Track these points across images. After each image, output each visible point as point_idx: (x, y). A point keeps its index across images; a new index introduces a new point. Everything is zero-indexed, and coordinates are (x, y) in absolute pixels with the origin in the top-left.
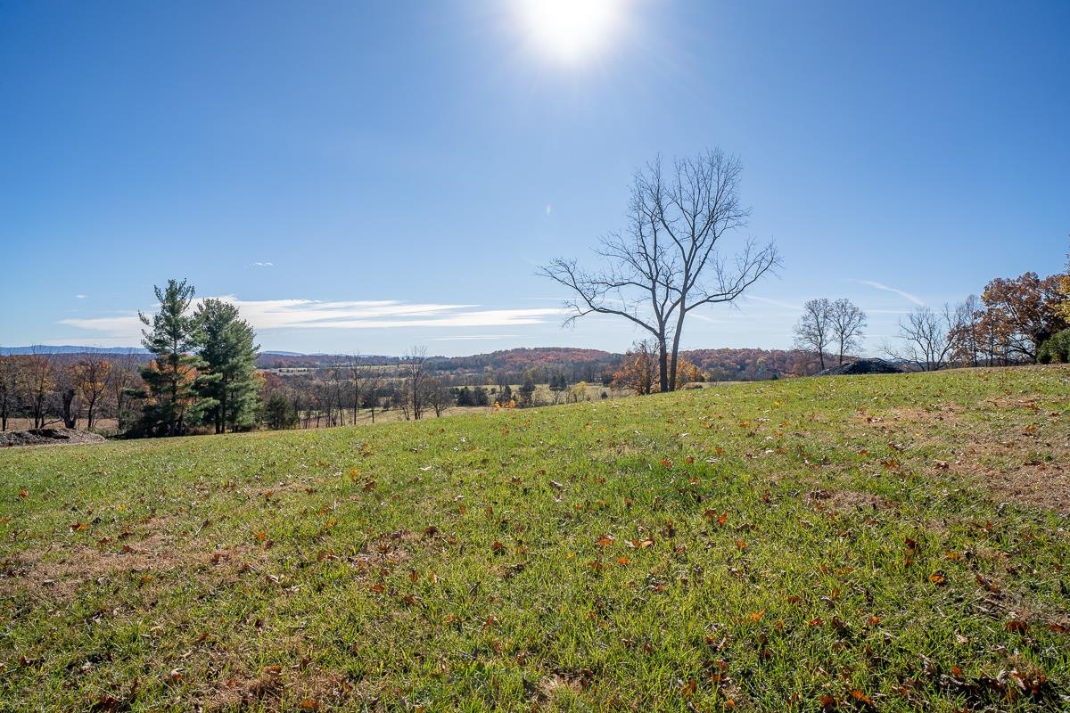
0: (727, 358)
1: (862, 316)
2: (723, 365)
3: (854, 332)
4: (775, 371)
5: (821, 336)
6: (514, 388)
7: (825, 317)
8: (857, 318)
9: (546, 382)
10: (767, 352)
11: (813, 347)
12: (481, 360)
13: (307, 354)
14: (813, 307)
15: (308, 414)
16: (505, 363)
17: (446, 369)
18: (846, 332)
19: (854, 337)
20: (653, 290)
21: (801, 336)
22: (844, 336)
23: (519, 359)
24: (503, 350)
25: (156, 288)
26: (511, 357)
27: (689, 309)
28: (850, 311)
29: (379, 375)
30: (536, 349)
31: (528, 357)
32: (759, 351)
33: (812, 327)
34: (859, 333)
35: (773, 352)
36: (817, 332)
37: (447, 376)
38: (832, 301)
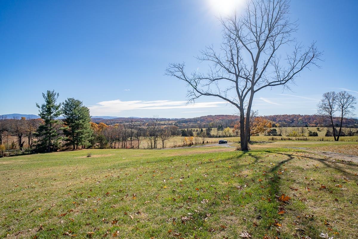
0: (286, 118)
1: (353, 98)
2: (285, 121)
3: (349, 106)
4: (306, 123)
5: (331, 109)
6: (204, 129)
7: (334, 100)
8: (351, 100)
9: (217, 127)
10: (302, 116)
11: (327, 114)
12: (196, 119)
13: (142, 118)
14: (327, 96)
15: (131, 139)
16: (204, 120)
17: (184, 123)
18: (345, 106)
19: (349, 109)
20: (237, 82)
21: (321, 109)
22: (344, 109)
23: (209, 119)
24: (204, 116)
25: (43, 94)
26: (207, 118)
27: (256, 91)
28: (347, 97)
29: (162, 125)
30: (215, 116)
31: (212, 118)
32: (299, 115)
33: (327, 105)
34: (352, 107)
35: (305, 116)
36: (329, 107)
37: (184, 125)
38: (337, 92)
